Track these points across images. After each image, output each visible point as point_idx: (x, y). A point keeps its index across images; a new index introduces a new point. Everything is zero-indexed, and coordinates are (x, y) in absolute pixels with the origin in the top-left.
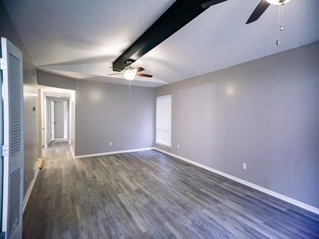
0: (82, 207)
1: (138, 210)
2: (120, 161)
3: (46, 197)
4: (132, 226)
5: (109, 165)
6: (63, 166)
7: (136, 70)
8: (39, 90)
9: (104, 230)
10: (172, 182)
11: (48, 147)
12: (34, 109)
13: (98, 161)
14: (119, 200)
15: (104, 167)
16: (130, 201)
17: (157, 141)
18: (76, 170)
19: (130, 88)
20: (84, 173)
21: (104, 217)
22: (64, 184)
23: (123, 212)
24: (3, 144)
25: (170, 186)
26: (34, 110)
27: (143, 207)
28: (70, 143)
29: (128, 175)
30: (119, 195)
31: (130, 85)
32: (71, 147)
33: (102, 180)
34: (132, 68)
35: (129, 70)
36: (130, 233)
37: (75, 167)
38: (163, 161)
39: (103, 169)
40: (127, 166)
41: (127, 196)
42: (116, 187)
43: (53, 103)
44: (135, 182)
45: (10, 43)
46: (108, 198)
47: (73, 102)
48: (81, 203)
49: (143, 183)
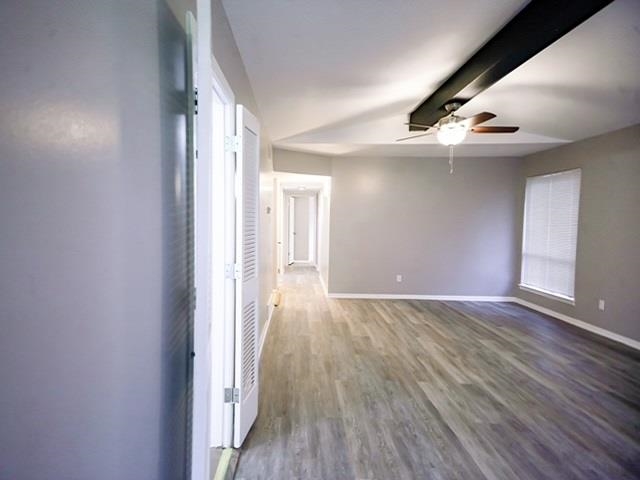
0: (346, 386)
1: (473, 430)
2: (420, 315)
3: (287, 352)
4: (458, 458)
5: (397, 320)
6: (309, 308)
7: (468, 123)
8: (275, 180)
9: (393, 444)
10: (580, 392)
11: (285, 273)
12: (269, 209)
13: (373, 310)
14: (423, 395)
15: (385, 322)
16: (450, 404)
17: (522, 284)
18: (331, 318)
19: (450, 162)
20: (345, 326)
21: (392, 418)
22: (313, 339)
23: (435, 423)
24: (235, 262)
25: (573, 400)
26: (268, 212)
27: (489, 427)
28: (318, 269)
29: (442, 349)
30: (422, 384)
31: (451, 155)
32: (320, 277)
33: (381, 346)
34: (458, 119)
35: (452, 124)
36: (456, 473)
37: (329, 312)
38: (547, 334)
39: (382, 324)
40: (440, 329)
41: (441, 391)
42: (413, 367)
43: (292, 200)
44: (463, 369)
45: (248, 112)
46: (398, 383)
47: (325, 198)
48: (345, 378)
49: (484, 373)
